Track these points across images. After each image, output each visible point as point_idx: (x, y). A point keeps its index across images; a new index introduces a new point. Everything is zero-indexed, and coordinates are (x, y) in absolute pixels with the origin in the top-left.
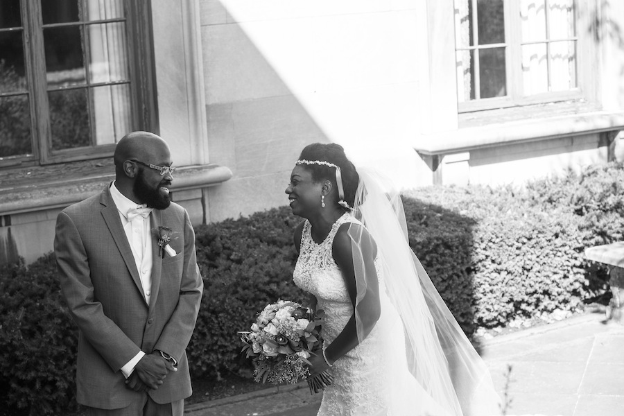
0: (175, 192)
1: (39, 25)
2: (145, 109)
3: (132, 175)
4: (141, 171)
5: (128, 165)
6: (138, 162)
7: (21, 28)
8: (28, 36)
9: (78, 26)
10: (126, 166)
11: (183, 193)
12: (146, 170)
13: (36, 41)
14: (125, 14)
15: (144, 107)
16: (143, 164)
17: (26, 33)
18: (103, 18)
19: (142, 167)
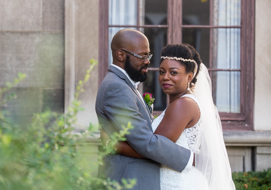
0: (259, 146)
1: (179, 25)
2: (248, 89)
3: (122, 59)
4: (128, 58)
5: (119, 53)
6: (126, 52)
7: (167, 26)
8: (171, 32)
9: (209, 28)
10: (118, 53)
11: (265, 148)
12: (131, 57)
13: (176, 35)
14: (242, 23)
15: (247, 87)
16: (129, 53)
17: (170, 30)
18: (228, 25)
19: (129, 54)
